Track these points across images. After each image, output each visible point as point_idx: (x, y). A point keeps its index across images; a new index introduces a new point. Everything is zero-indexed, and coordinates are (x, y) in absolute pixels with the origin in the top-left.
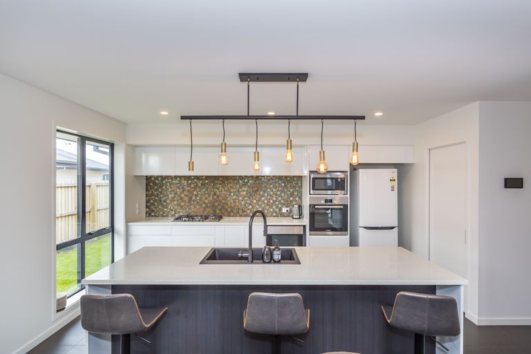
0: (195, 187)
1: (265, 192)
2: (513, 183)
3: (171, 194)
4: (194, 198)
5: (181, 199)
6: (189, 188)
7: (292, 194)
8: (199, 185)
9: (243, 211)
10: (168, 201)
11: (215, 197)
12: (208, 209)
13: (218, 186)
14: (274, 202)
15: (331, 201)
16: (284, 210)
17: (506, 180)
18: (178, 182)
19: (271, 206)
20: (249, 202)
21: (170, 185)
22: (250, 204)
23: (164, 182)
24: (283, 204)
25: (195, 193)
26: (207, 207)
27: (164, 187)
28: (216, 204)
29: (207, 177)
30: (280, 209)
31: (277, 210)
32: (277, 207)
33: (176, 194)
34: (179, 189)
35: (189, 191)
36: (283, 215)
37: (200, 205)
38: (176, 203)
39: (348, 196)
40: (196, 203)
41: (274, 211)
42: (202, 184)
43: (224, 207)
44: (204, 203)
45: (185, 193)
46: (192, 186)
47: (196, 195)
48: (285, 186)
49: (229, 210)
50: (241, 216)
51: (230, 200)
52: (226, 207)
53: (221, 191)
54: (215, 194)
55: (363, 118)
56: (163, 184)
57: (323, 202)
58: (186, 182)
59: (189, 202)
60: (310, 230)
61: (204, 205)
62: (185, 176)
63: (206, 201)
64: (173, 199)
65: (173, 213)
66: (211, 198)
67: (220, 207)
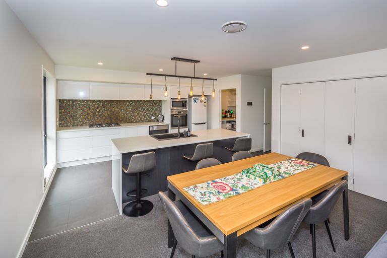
0: (98, 107)
1: (142, 109)
2: (250, 104)
3: (80, 111)
4: (97, 113)
5: (88, 114)
6: (93, 108)
7: (156, 110)
8: (101, 105)
9: (130, 120)
10: (78, 116)
11: (112, 112)
12: (106, 120)
13: (113, 106)
14: (147, 114)
15: (180, 112)
16: (152, 118)
17: (248, 103)
18: (85, 103)
19: (145, 116)
20: (133, 114)
21: (79, 105)
22: (133, 116)
23: (74, 104)
24: (152, 115)
25: (98, 110)
26: (106, 118)
27: (74, 107)
28: (112, 116)
29: (106, 101)
30: (150, 118)
31: (149, 118)
32: (149, 117)
33: (84, 111)
34: (86, 108)
35: (93, 109)
36: (152, 121)
37: (102, 118)
38: (84, 117)
39: (188, 110)
40: (98, 116)
41: (147, 119)
42: (103, 105)
43: (117, 118)
44: (104, 116)
45: (91, 111)
46: (96, 106)
47: (99, 112)
48: (153, 105)
49: (121, 119)
50: (128, 123)
51: (121, 114)
52: (119, 118)
53: (116, 109)
54: (111, 111)
55: (216, 80)
56: (74, 105)
57: (177, 113)
58: (91, 103)
59: (94, 116)
60: (171, 127)
61: (104, 118)
62: (90, 100)
63: (106, 115)
64: (81, 115)
65: (82, 123)
66: (109, 113)
67: (115, 118)
